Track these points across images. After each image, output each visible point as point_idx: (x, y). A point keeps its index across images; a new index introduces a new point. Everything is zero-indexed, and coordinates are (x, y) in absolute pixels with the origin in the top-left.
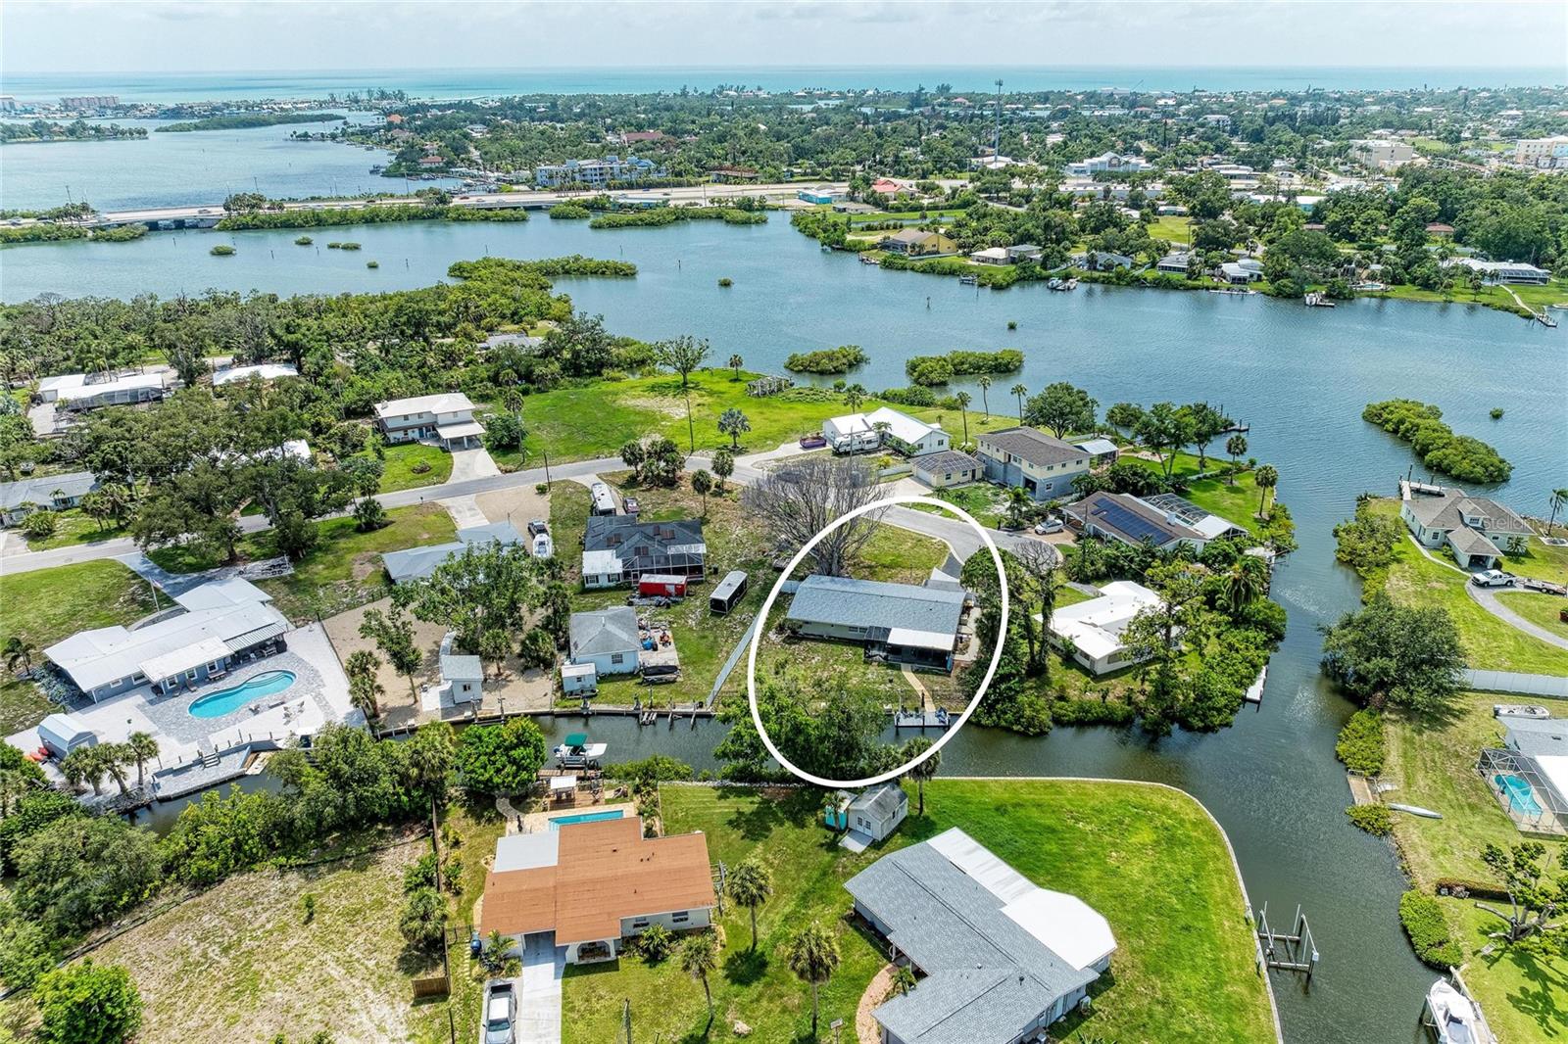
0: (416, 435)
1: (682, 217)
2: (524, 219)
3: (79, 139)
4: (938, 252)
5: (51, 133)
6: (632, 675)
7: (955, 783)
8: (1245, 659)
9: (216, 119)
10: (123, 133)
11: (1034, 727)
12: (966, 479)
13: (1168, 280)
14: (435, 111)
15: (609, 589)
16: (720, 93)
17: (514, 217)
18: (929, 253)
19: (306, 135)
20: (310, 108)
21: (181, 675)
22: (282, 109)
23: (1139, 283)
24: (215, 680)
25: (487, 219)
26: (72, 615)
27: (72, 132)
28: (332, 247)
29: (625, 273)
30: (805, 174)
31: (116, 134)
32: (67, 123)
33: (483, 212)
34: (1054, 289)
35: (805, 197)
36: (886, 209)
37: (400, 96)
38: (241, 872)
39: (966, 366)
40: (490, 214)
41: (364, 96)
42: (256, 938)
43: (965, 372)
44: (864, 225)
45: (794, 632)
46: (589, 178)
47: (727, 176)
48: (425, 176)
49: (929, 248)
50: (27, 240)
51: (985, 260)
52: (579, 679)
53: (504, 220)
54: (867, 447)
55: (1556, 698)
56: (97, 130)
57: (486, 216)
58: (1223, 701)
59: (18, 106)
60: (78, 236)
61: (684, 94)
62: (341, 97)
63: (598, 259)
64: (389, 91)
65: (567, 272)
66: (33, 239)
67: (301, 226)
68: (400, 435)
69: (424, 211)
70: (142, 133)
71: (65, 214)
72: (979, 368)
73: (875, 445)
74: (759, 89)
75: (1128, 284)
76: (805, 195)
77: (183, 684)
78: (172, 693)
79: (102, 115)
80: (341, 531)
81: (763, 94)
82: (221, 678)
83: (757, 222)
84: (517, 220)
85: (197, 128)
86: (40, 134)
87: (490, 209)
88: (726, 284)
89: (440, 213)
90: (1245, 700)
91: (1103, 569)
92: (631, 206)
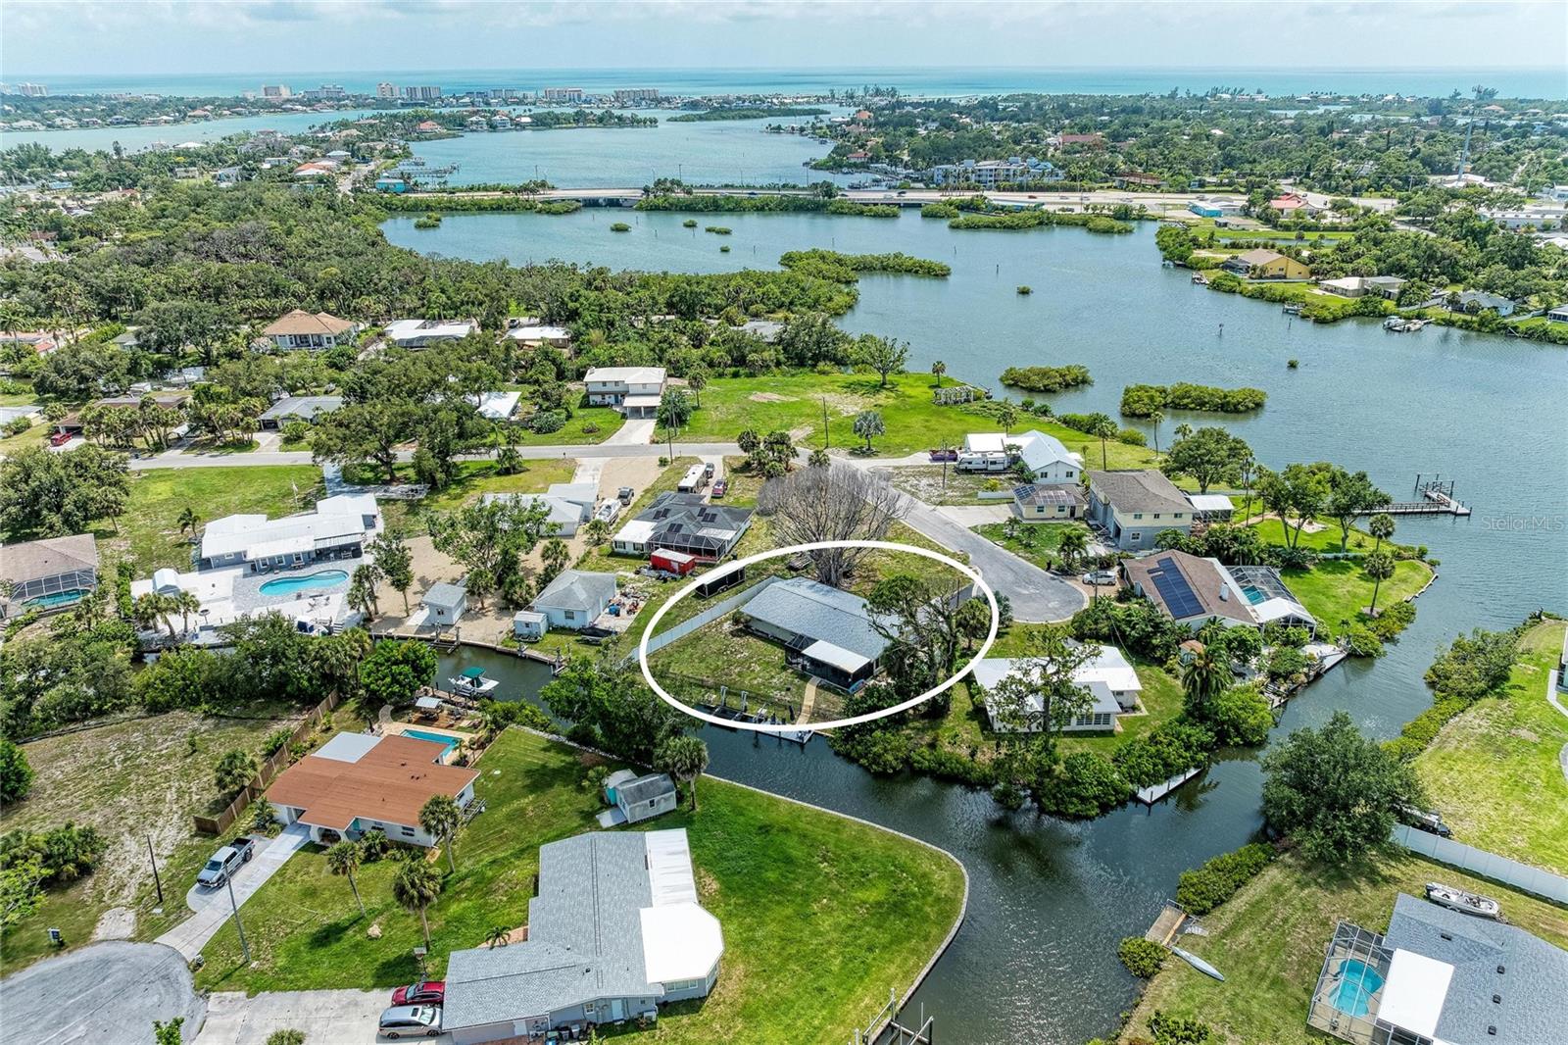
0: (612, 400)
1: (1045, 222)
2: (895, 216)
3: (605, 126)
4: (1285, 277)
5: (586, 120)
6: (581, 631)
7: (752, 794)
8: (1159, 754)
9: (722, 110)
10: (639, 122)
11: (878, 764)
12: (1061, 515)
13: (1546, 333)
14: (909, 108)
15: (633, 557)
16: (1214, 96)
17: (885, 213)
18: (1273, 277)
19: (779, 128)
20: (808, 103)
21: (272, 559)
22: (782, 103)
23: (1509, 332)
24: (295, 568)
25: (861, 213)
26: (259, 502)
27: (601, 120)
28: (709, 230)
29: (938, 273)
30: (1221, 184)
31: (635, 122)
32: (598, 112)
33: (859, 207)
34: (1390, 329)
35: (1194, 209)
36: (1275, 227)
37: (893, 93)
38: (185, 708)
39: (1186, 401)
40: (866, 208)
41: (860, 93)
42: (149, 757)
43: (1185, 407)
44: (1228, 242)
45: (747, 627)
46: (983, 178)
47: (1128, 183)
48: (845, 170)
49: (1276, 272)
50: (492, 209)
51: (1334, 290)
52: (527, 625)
53: (876, 216)
54: (991, 467)
55: (1545, 900)
56: (620, 118)
57: (860, 211)
58: (1096, 790)
59: (583, 97)
60: (529, 208)
61: (1173, 96)
62: (840, 93)
63: (919, 257)
64: (883, 88)
65: (884, 269)
66: (498, 208)
67: (701, 210)
68: (598, 399)
69: (810, 202)
70: (653, 122)
71: (524, 189)
72: (1203, 404)
73: (1000, 467)
74: (1259, 92)
75: (1492, 332)
76: (1195, 207)
77: (272, 565)
78: (262, 572)
79: (638, 105)
80: (485, 472)
81: (1260, 98)
82: (300, 568)
83: (1119, 232)
84: (887, 216)
85: (700, 118)
86: (577, 121)
87: (867, 205)
88: (1024, 292)
89: (824, 205)
90: (1134, 798)
91: (1105, 630)
92: (1003, 208)
